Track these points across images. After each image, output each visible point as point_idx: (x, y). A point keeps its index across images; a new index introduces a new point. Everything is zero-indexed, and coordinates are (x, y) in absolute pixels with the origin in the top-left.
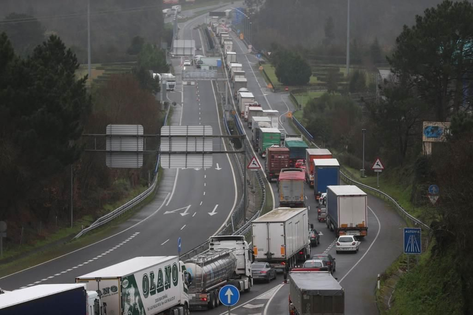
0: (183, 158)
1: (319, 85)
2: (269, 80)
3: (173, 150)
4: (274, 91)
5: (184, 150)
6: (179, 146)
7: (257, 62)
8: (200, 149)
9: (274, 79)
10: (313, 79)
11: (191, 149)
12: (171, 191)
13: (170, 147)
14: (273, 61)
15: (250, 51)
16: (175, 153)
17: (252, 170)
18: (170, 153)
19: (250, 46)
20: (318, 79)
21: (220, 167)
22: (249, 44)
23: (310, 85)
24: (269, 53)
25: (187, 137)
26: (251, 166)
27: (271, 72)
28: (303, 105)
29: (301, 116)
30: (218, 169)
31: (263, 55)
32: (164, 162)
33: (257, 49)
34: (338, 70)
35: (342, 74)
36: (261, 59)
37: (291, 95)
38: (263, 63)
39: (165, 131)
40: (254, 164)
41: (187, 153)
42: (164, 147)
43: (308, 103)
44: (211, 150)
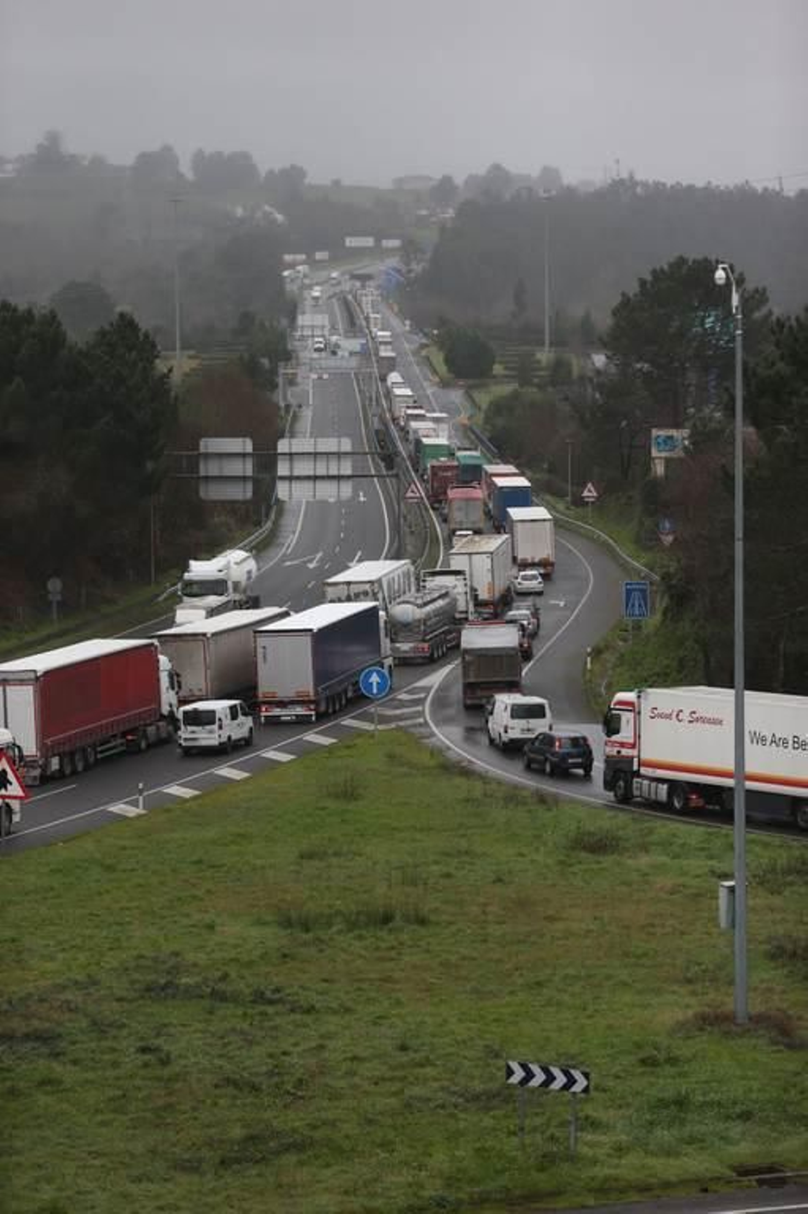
0: (308, 485)
1: (506, 376)
2: (435, 372)
3: (296, 473)
4: (441, 385)
5: (311, 473)
6: (303, 468)
7: (417, 345)
8: (333, 472)
9: (443, 369)
10: (498, 369)
11: (321, 471)
12: (294, 533)
13: (291, 469)
14: (440, 342)
15: (408, 328)
16: (298, 478)
17: (411, 501)
18: (291, 478)
19: (408, 322)
20: (506, 368)
21: (364, 496)
22: (405, 319)
23: (494, 377)
24: (435, 332)
25: (315, 455)
26: (409, 494)
27: (438, 359)
28: (484, 406)
29: (481, 422)
30: (362, 499)
31: (426, 335)
32: (282, 490)
33: (419, 326)
34: (533, 355)
35: (539, 362)
36: (424, 341)
37: (467, 392)
38: (426, 346)
39: (283, 446)
40: (413, 492)
41: (315, 478)
42: (283, 469)
43: (491, 403)
44: (349, 472)
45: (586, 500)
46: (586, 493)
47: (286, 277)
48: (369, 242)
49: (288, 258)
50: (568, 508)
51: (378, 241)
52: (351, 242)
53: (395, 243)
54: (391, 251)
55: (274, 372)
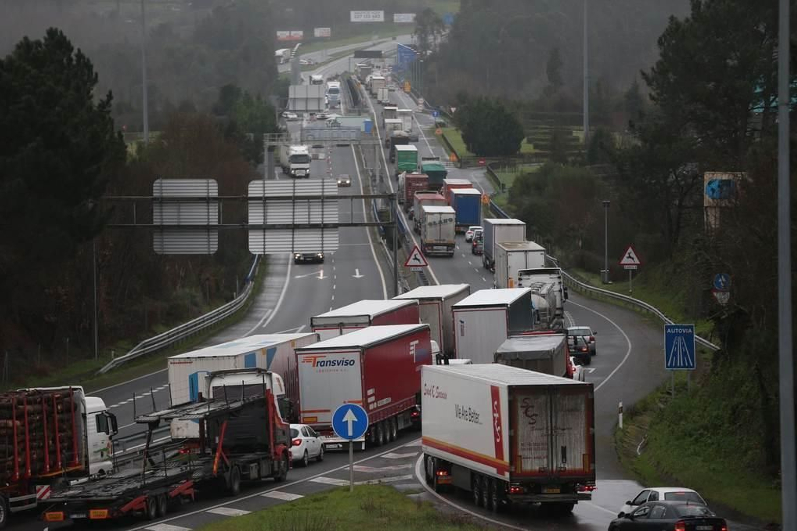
0: (287, 236)
1: (536, 155)
2: (451, 150)
3: (270, 221)
4: (459, 165)
5: (289, 221)
6: (279, 215)
7: (433, 125)
8: (317, 220)
9: (461, 148)
10: (526, 147)
11: (301, 219)
13: (265, 217)
14: (458, 121)
15: (421, 107)
16: (274, 227)
18: (265, 228)
19: (421, 100)
20: (536, 147)
21: (360, 274)
22: (418, 97)
23: (522, 156)
24: (453, 109)
25: (294, 200)
26: (412, 262)
27: (456, 138)
28: (509, 185)
29: (504, 202)
30: (358, 276)
31: (442, 114)
32: (255, 244)
33: (433, 104)
34: (571, 133)
35: (577, 139)
36: (440, 120)
37: (489, 172)
38: (441, 125)
39: (255, 189)
40: (416, 258)
41: (294, 227)
42: (255, 217)
43: (517, 180)
44: (336, 220)
45: (626, 267)
46: (625, 260)
47: (280, 57)
48: (379, 17)
49: (282, 35)
50: (604, 283)
51: (389, 14)
52: (356, 17)
53: (408, 18)
54: (403, 26)
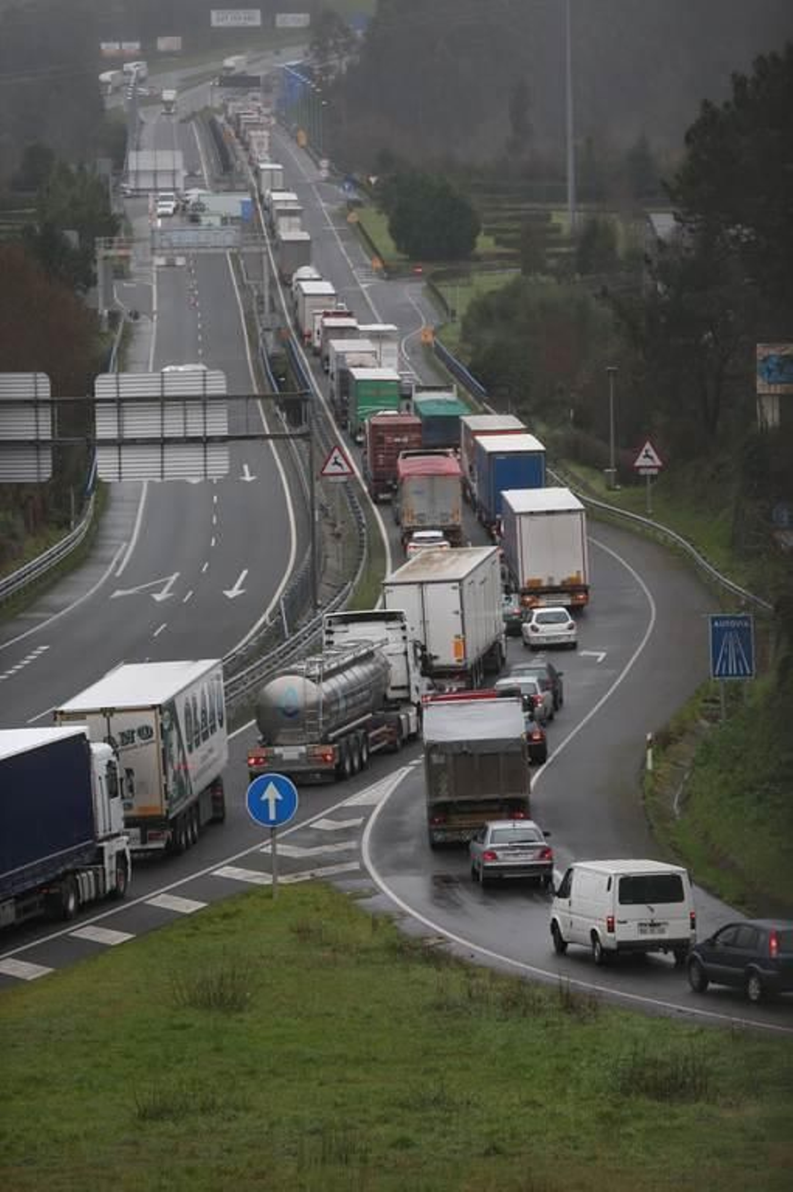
0: (152, 455)
1: (500, 256)
2: (375, 251)
3: (129, 434)
4: (385, 275)
5: (155, 433)
6: (142, 425)
7: (341, 204)
8: (195, 431)
9: (386, 244)
10: (485, 244)
11: (174, 430)
12: (128, 539)
13: (120, 426)
14: (382, 198)
15: (324, 174)
16: (134, 442)
17: (332, 479)
18: (120, 443)
19: (324, 163)
20: (498, 242)
21: (252, 475)
22: (321, 157)
23: (478, 259)
24: (373, 180)
25: (162, 401)
26: (330, 468)
27: (379, 227)
28: (461, 311)
29: (456, 339)
30: (248, 478)
31: (356, 185)
32: (105, 465)
33: (344, 170)
34: (548, 218)
35: (557, 229)
36: (354, 196)
37: (430, 286)
38: (357, 204)
39: (104, 386)
40: (337, 463)
41: (163, 442)
42: (105, 427)
43: (473, 305)
44: (223, 431)
45: (642, 472)
46: (641, 461)
47: (105, 83)
48: (254, 18)
49: (109, 48)
50: (609, 488)
51: (268, 16)
52: (219, 19)
53: (296, 20)
54: (293, 35)
55: (88, 256)
